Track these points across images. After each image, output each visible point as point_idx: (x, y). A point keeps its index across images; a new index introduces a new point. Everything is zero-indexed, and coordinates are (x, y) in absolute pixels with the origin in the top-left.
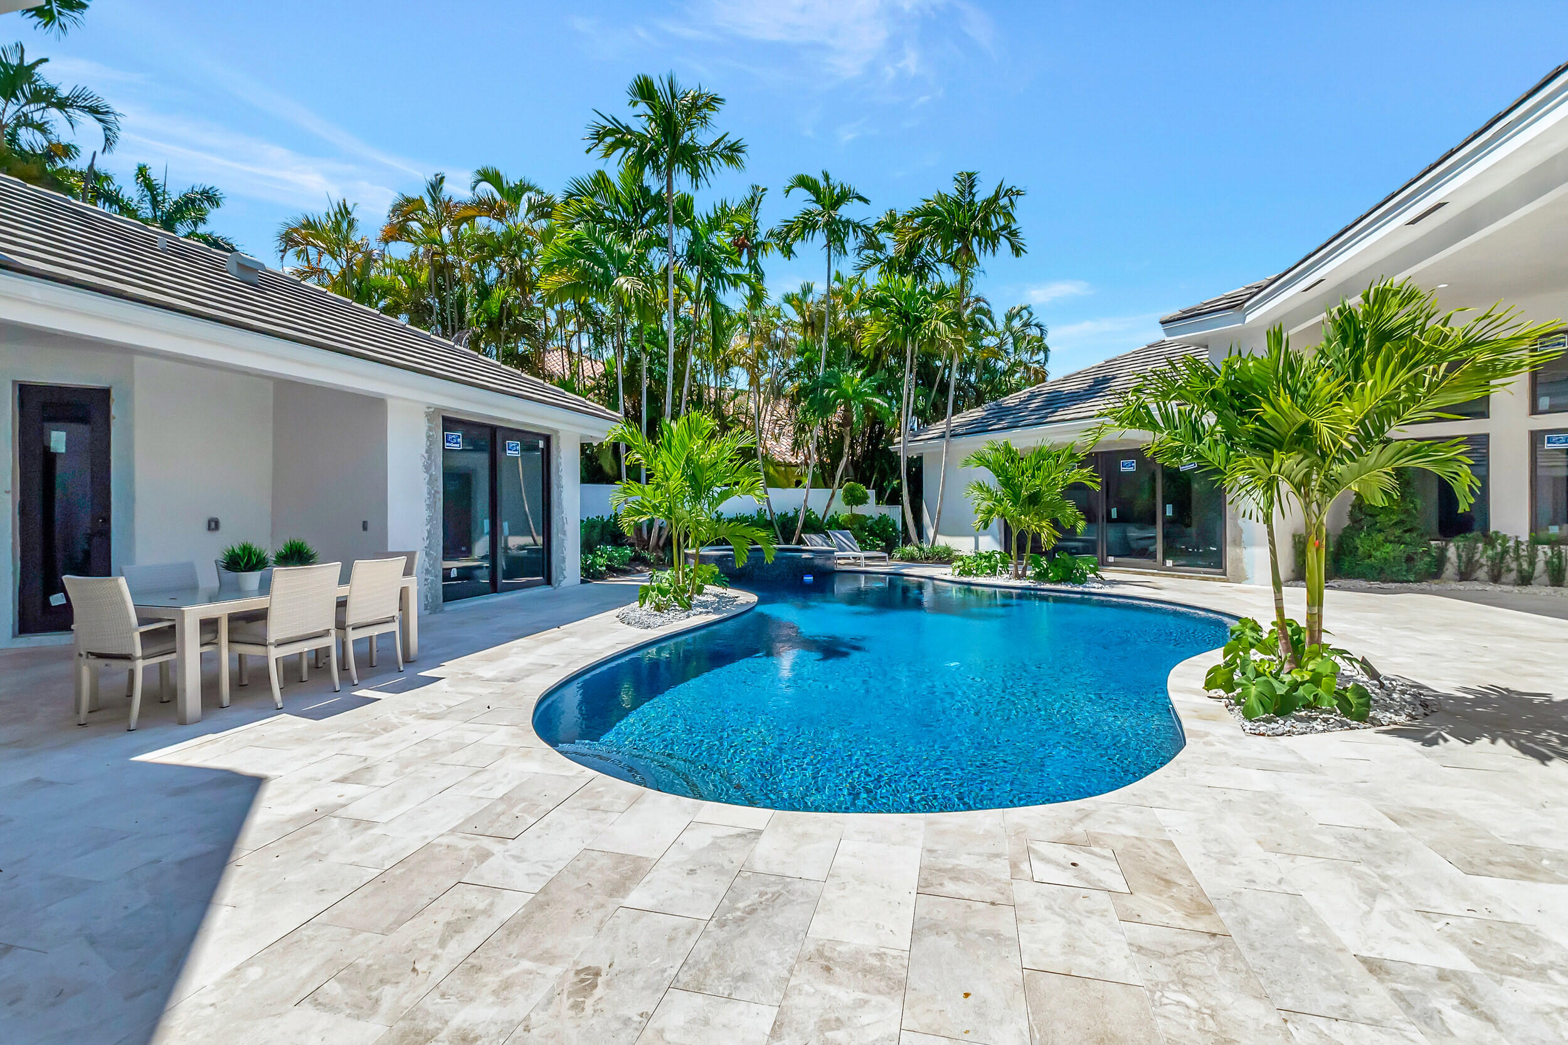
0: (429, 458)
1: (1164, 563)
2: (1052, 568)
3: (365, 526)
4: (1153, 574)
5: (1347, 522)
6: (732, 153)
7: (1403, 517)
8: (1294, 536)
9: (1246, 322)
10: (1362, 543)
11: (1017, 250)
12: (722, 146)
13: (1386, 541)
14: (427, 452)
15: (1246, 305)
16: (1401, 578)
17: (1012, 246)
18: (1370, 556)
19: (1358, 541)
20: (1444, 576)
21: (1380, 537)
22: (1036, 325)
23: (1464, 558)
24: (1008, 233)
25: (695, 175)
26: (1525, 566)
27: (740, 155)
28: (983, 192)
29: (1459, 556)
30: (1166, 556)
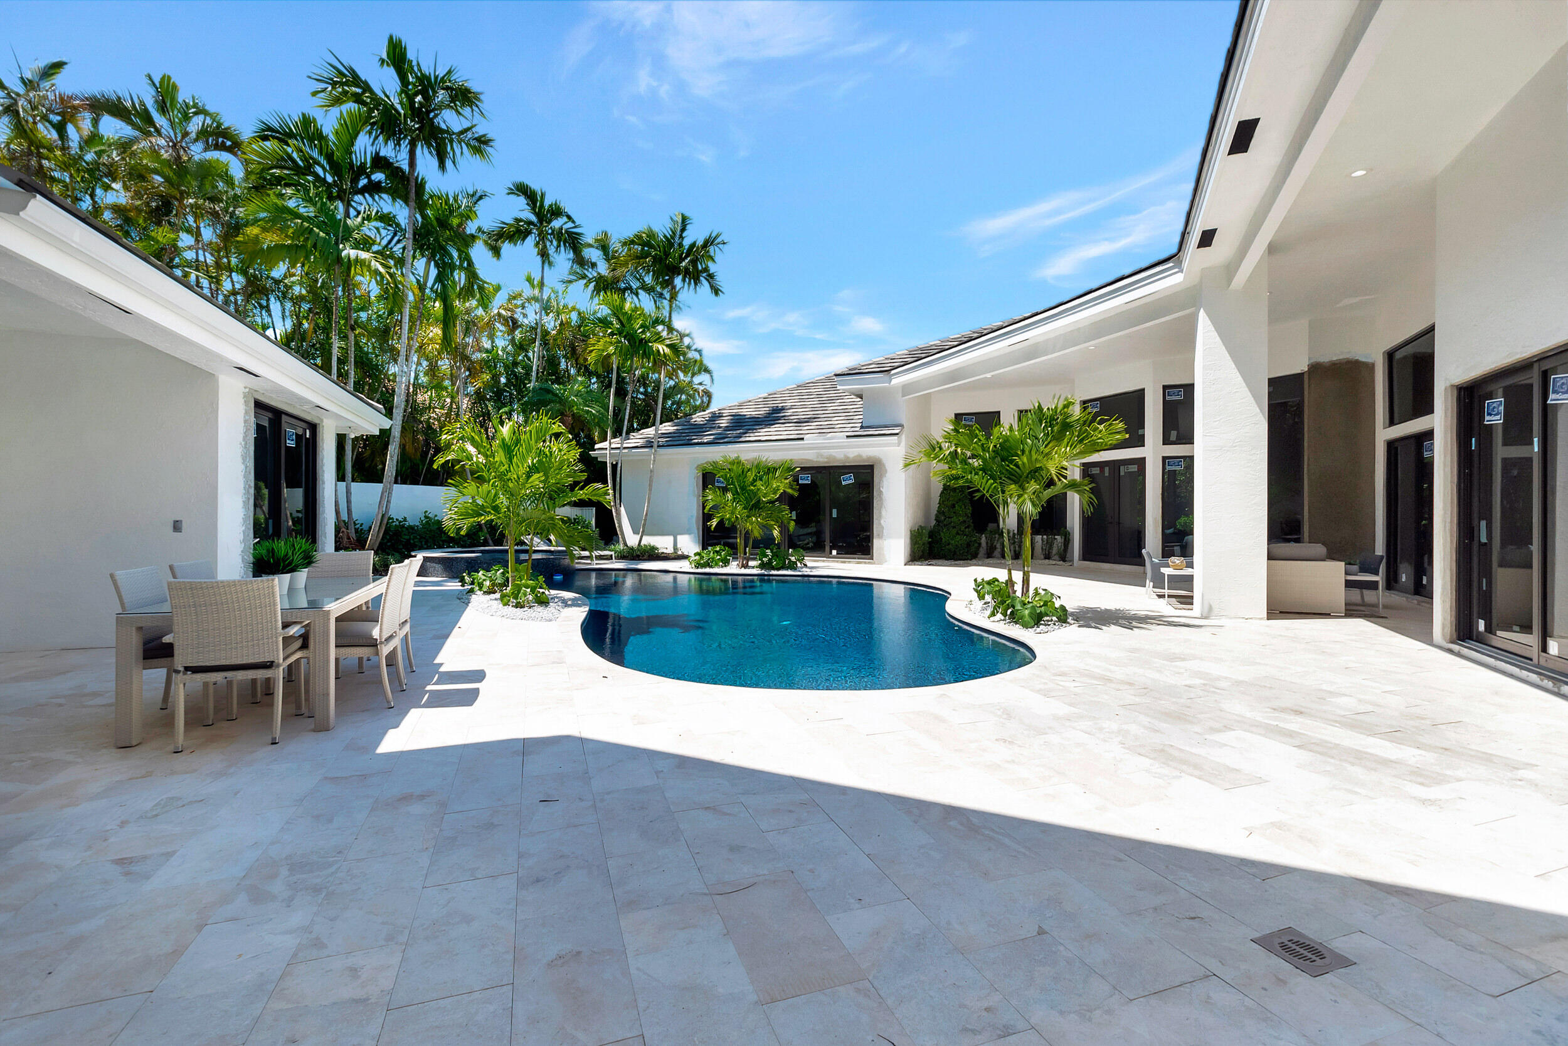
0: (246, 447)
1: (831, 553)
2: (775, 557)
3: (177, 526)
4: (824, 561)
5: (933, 522)
6: (480, 145)
7: (965, 518)
8: (911, 531)
9: (892, 383)
10: (945, 536)
11: (716, 291)
12: (469, 135)
13: (958, 533)
14: (244, 440)
15: (893, 372)
16: (964, 557)
17: (712, 287)
18: (949, 544)
19: (942, 534)
20: (979, 556)
21: (954, 531)
22: (696, 350)
23: (989, 545)
24: (707, 275)
25: (441, 158)
26: (1017, 549)
27: (488, 148)
28: (694, 236)
29: (987, 543)
30: (832, 548)
